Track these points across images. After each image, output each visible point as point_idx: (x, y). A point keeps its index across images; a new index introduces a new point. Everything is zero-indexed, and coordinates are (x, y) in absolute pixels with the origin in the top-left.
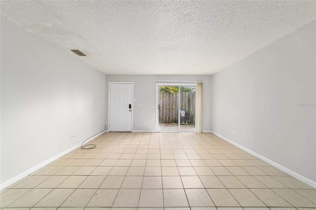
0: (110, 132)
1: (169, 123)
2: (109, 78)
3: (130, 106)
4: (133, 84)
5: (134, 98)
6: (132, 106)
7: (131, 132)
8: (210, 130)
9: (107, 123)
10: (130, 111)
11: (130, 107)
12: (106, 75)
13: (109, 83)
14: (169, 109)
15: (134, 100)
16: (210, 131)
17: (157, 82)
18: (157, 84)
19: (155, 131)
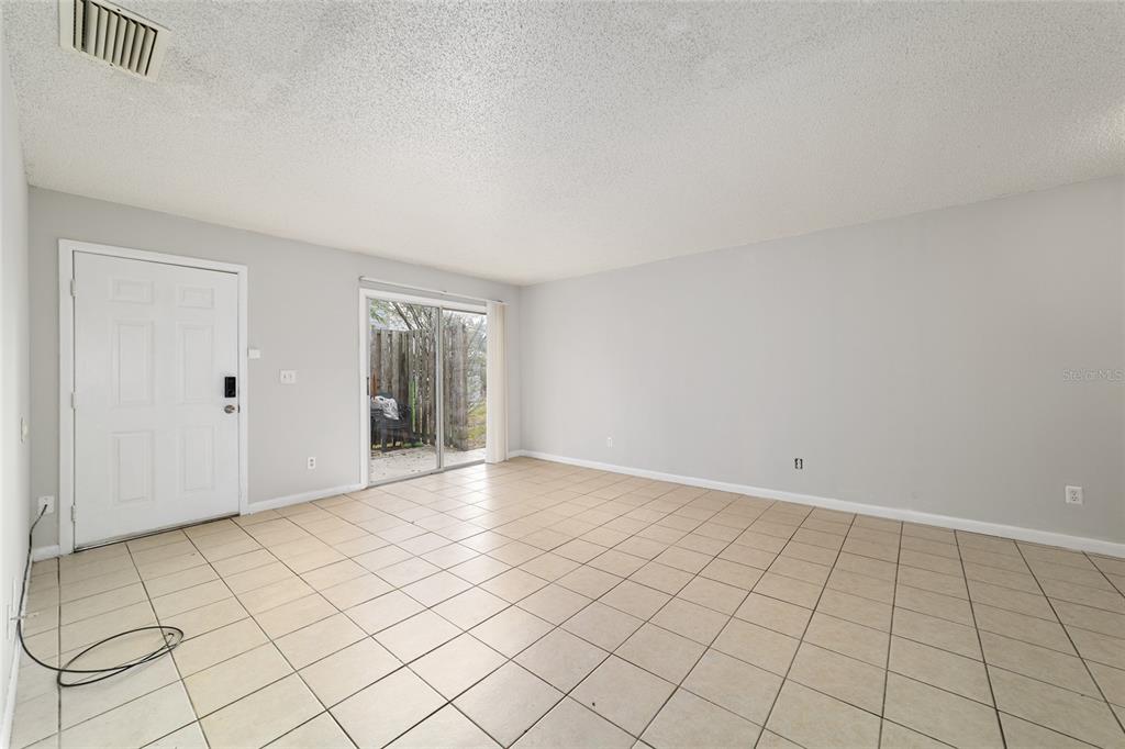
0: (76, 552)
3: (230, 387)
4: (243, 275)
5: (252, 347)
6: (241, 386)
7: (238, 515)
8: (521, 449)
9: (46, 501)
10: (229, 409)
11: (230, 391)
12: (31, 187)
13: (66, 247)
15: (255, 354)
16: (523, 452)
17: (364, 285)
18: (364, 292)
19: (351, 489)
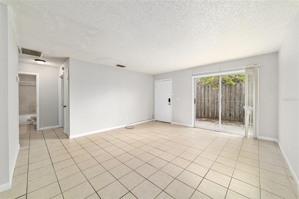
0: (156, 121)
1: (230, 121)
2: (156, 77)
3: (169, 99)
4: (171, 80)
5: (172, 93)
6: (171, 100)
7: (170, 123)
8: (276, 138)
9: (154, 114)
11: (169, 101)
12: (154, 75)
13: (155, 81)
14: (230, 104)
15: (173, 94)
17: (193, 75)
18: (193, 77)
19: (191, 126)
